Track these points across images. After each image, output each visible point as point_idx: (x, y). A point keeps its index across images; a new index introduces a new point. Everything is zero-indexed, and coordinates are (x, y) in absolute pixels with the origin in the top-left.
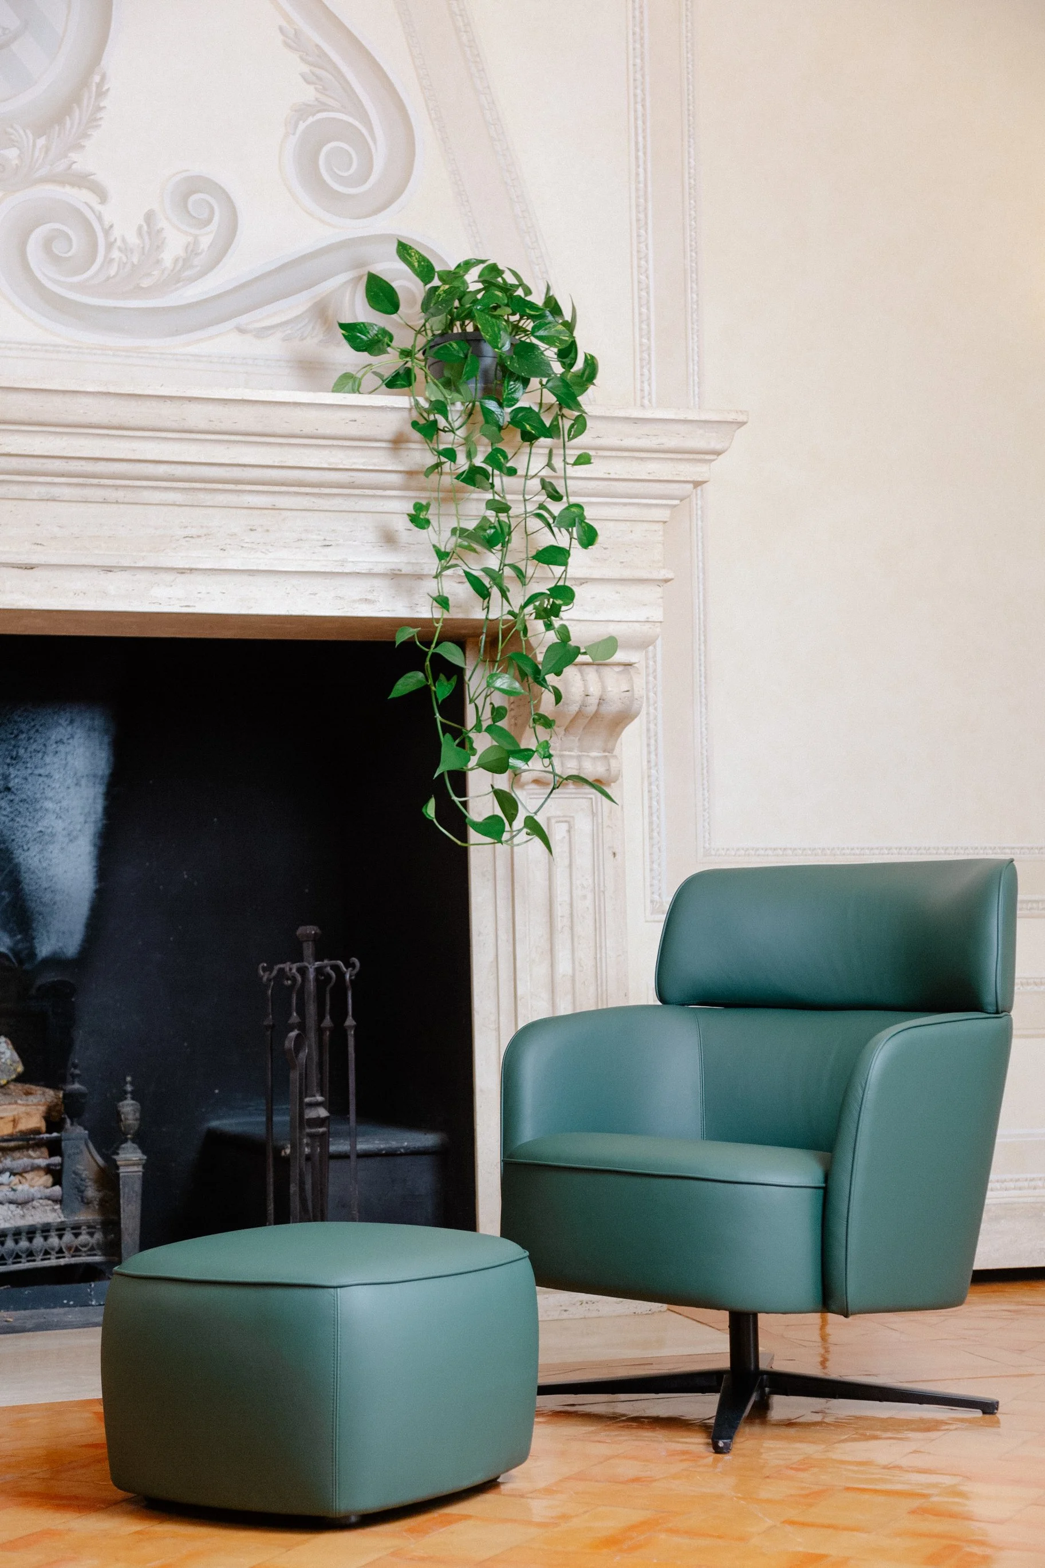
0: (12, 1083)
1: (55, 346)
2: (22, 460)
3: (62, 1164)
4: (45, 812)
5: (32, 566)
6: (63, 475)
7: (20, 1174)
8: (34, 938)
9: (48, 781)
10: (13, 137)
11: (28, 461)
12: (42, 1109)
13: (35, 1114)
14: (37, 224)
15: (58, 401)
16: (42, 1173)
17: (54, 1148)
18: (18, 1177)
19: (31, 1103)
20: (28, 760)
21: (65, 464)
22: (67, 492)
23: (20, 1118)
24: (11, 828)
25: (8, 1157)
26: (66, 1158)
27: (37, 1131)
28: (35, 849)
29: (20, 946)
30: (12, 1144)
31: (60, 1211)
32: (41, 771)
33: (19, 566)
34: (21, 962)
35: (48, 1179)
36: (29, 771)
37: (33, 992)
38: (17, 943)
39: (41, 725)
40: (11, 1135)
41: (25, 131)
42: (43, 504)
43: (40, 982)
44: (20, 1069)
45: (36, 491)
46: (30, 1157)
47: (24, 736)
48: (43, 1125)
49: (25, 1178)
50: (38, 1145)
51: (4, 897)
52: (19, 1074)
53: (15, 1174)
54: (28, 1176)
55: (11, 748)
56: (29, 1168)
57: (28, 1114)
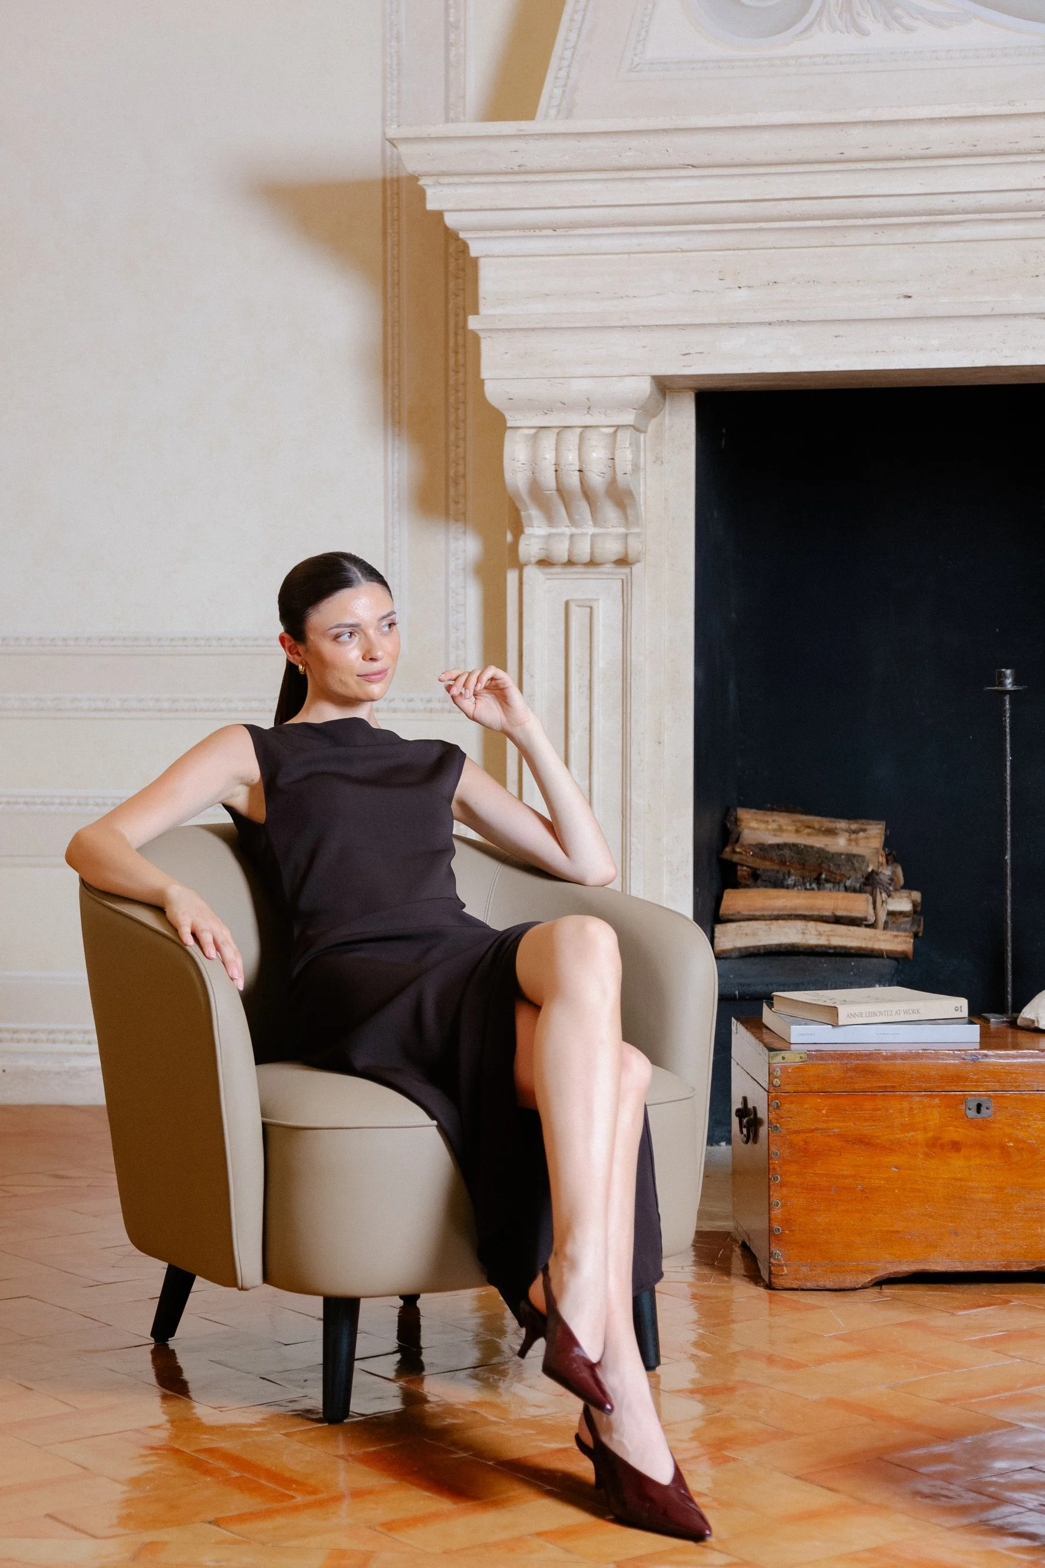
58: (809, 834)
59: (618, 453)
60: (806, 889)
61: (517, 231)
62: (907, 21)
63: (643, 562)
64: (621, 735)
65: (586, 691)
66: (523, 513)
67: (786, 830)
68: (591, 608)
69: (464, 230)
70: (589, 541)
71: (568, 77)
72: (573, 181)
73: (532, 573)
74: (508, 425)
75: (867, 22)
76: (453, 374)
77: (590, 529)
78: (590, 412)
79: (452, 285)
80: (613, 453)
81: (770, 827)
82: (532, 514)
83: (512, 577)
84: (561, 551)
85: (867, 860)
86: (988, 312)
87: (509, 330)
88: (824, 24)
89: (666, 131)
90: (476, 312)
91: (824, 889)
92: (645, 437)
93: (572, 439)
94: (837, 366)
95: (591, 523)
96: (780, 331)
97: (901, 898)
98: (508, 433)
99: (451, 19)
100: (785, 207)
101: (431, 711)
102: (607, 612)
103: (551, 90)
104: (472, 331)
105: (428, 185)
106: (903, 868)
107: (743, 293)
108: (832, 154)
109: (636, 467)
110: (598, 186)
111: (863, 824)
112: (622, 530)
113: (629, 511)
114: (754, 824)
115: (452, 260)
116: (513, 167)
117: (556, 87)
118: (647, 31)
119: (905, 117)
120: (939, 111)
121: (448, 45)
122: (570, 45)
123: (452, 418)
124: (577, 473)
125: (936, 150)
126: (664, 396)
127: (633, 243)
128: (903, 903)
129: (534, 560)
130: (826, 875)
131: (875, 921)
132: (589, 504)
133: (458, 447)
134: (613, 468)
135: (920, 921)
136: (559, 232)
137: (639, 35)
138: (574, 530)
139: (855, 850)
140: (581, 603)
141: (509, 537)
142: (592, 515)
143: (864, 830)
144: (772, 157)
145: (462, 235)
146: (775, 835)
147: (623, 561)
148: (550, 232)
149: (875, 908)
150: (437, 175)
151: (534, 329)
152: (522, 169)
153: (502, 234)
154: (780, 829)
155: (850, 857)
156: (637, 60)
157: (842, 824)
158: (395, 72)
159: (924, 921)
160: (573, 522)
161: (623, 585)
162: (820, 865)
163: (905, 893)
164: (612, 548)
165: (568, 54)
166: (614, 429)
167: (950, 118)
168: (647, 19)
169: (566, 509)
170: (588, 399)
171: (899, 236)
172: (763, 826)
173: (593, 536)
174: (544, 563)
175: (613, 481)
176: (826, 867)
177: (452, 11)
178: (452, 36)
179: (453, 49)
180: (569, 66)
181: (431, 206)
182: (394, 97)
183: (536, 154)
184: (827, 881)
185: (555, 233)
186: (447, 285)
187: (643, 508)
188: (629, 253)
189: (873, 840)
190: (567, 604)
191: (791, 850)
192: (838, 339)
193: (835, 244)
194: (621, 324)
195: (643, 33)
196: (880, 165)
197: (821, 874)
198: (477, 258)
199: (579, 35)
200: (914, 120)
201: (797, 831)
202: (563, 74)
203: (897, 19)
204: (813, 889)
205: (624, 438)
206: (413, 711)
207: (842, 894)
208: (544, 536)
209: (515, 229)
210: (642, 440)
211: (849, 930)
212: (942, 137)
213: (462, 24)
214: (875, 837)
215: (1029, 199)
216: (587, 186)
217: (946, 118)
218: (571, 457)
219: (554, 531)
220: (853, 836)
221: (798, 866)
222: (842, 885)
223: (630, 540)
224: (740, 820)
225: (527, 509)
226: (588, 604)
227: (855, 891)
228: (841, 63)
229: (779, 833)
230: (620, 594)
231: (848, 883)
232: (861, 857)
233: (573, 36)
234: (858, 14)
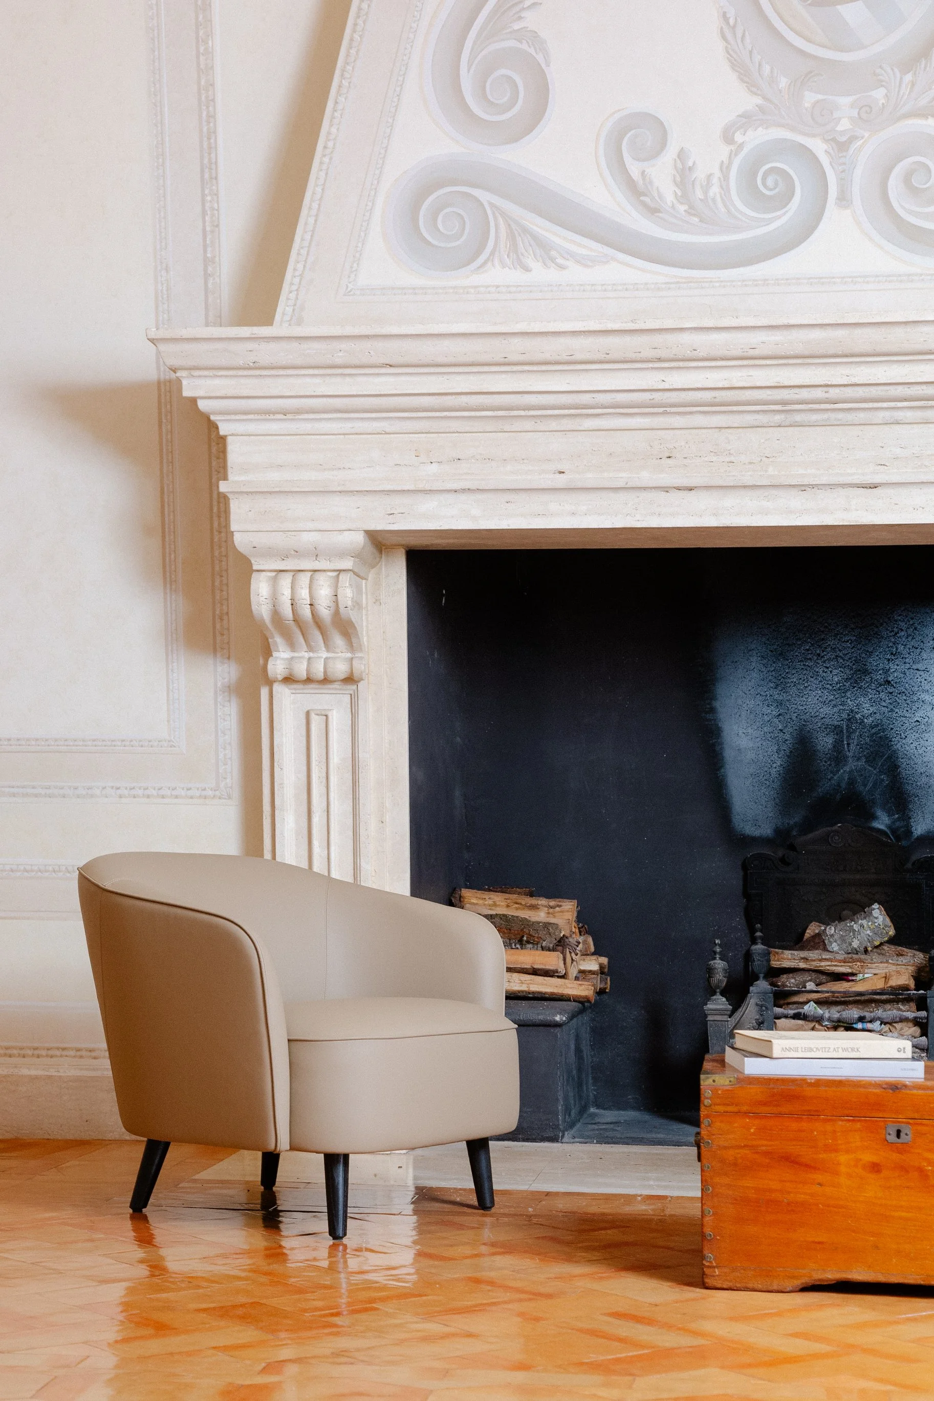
0: (886, 944)
1: (909, 275)
2: (867, 389)
3: (927, 1018)
4: (922, 703)
5: (876, 485)
6: (905, 400)
7: (890, 1024)
8: (910, 818)
9: (925, 675)
10: (881, 77)
11: (872, 389)
12: (911, 969)
13: (905, 973)
14: (899, 158)
15: (900, 332)
16: (911, 1024)
17: (922, 1004)
18: (888, 1026)
19: (901, 963)
20: (907, 656)
21: (908, 389)
22: (909, 415)
23: (891, 976)
24: (889, 718)
25: (880, 1008)
26: (931, 1013)
27: (906, 988)
28: (912, 737)
29: (898, 824)
30: (884, 997)
31: (925, 1058)
32: (919, 666)
33: (863, 486)
34: (898, 838)
35: (916, 1030)
36: (908, 666)
37: (909, 866)
38: (893, 823)
39: (920, 623)
40: (883, 989)
41: (892, 69)
42: (886, 428)
43: (914, 858)
44: (892, 932)
45: (881, 416)
46: (900, 1010)
47: (903, 633)
48: (912, 984)
49: (895, 1028)
50: (908, 1000)
51: (883, 780)
52: (890, 936)
53: (885, 1024)
54: (899, 1026)
55: (891, 644)
56: (898, 1019)
57: (898, 972)
58: (517, 909)
59: (340, 592)
60: (512, 948)
61: (256, 415)
62: (560, 261)
63: (366, 680)
64: (352, 816)
65: (324, 781)
66: (270, 640)
67: (499, 905)
68: (326, 716)
69: (215, 413)
70: (323, 663)
71: (297, 298)
72: (297, 375)
73: (277, 687)
74: (255, 568)
75: (530, 262)
76: (217, 533)
77: (324, 654)
78: (318, 559)
79: (214, 463)
80: (336, 591)
81: (486, 903)
82: (278, 640)
83: (264, 692)
84: (301, 670)
85: (560, 927)
86: (622, 484)
87: (252, 493)
88: (496, 262)
89: (367, 337)
90: (225, 478)
91: (525, 948)
92: (366, 583)
93: (304, 579)
94: (508, 525)
95: (324, 649)
96: (463, 497)
97: (590, 960)
98: (254, 575)
99: (209, 255)
100: (464, 400)
101: (205, 798)
102: (339, 719)
103: (283, 308)
104: (223, 493)
105: (182, 377)
106: (593, 940)
107: (434, 468)
108: (498, 358)
109: (357, 605)
110: (317, 380)
111: (560, 901)
112: (349, 655)
113: (354, 640)
114: (474, 901)
115: (213, 444)
116: (249, 363)
117: (288, 306)
118: (358, 264)
119: (553, 330)
120: (579, 326)
121: (206, 276)
122: (297, 273)
123: (217, 568)
124: (309, 606)
125: (579, 356)
126: (381, 552)
127: (347, 426)
128: (592, 964)
129: (280, 677)
130: (527, 937)
131: (565, 974)
132: (322, 634)
133: (222, 591)
134: (336, 602)
135: (607, 979)
136: (289, 416)
137: (351, 267)
138: (311, 654)
139: (552, 920)
140: (319, 712)
141: (261, 662)
142: (324, 643)
143: (560, 906)
144: (451, 360)
145: (212, 418)
146: (490, 909)
147: (350, 679)
148: (282, 416)
149: (565, 964)
150: (190, 369)
151: (270, 493)
152: (256, 365)
153: (245, 417)
154: (495, 905)
155: (547, 925)
156: (351, 286)
157: (542, 901)
158: (165, 296)
159: (610, 980)
160: (310, 649)
161: (351, 699)
162: (522, 930)
163: (594, 957)
164: (340, 669)
165: (296, 280)
166: (338, 572)
167: (587, 331)
168: (358, 255)
169: (304, 637)
170: (315, 548)
171: (554, 425)
172: (481, 902)
173: (326, 659)
174: (289, 680)
175: (337, 613)
176: (527, 931)
177: (209, 249)
178: (210, 269)
179: (212, 279)
180: (297, 290)
181: (186, 393)
182: (165, 316)
183: (266, 353)
184: (528, 942)
185: (284, 417)
186: (210, 463)
187: (365, 639)
188: (344, 434)
189: (566, 914)
190: (308, 714)
191: (501, 919)
192: (509, 504)
193: (505, 430)
194: (339, 489)
195: (355, 265)
196: (535, 368)
197: (523, 936)
198: (226, 436)
199: (304, 266)
200: (560, 332)
201: (508, 906)
202: (293, 296)
203: (553, 260)
204: (518, 948)
205: (345, 579)
206: (192, 798)
207: (540, 952)
208: (287, 659)
209: (254, 414)
210: (364, 585)
211: (545, 980)
212: (582, 347)
213: (217, 259)
214: (568, 911)
215: (651, 397)
216: (308, 380)
217: (584, 332)
218: (304, 594)
219: (296, 655)
220: (551, 910)
221: (506, 931)
222: (539, 946)
223: (355, 663)
224: (464, 898)
225: (273, 637)
226: (323, 713)
227: (549, 950)
228: (510, 292)
229: (493, 908)
230: (349, 706)
231: (544, 944)
232: (556, 926)
233: (300, 266)
234: (522, 255)
